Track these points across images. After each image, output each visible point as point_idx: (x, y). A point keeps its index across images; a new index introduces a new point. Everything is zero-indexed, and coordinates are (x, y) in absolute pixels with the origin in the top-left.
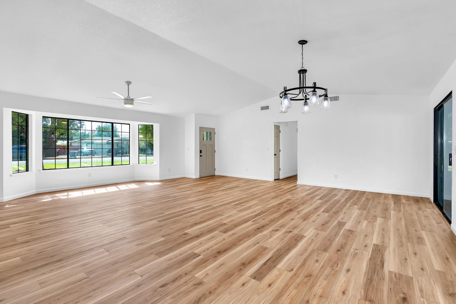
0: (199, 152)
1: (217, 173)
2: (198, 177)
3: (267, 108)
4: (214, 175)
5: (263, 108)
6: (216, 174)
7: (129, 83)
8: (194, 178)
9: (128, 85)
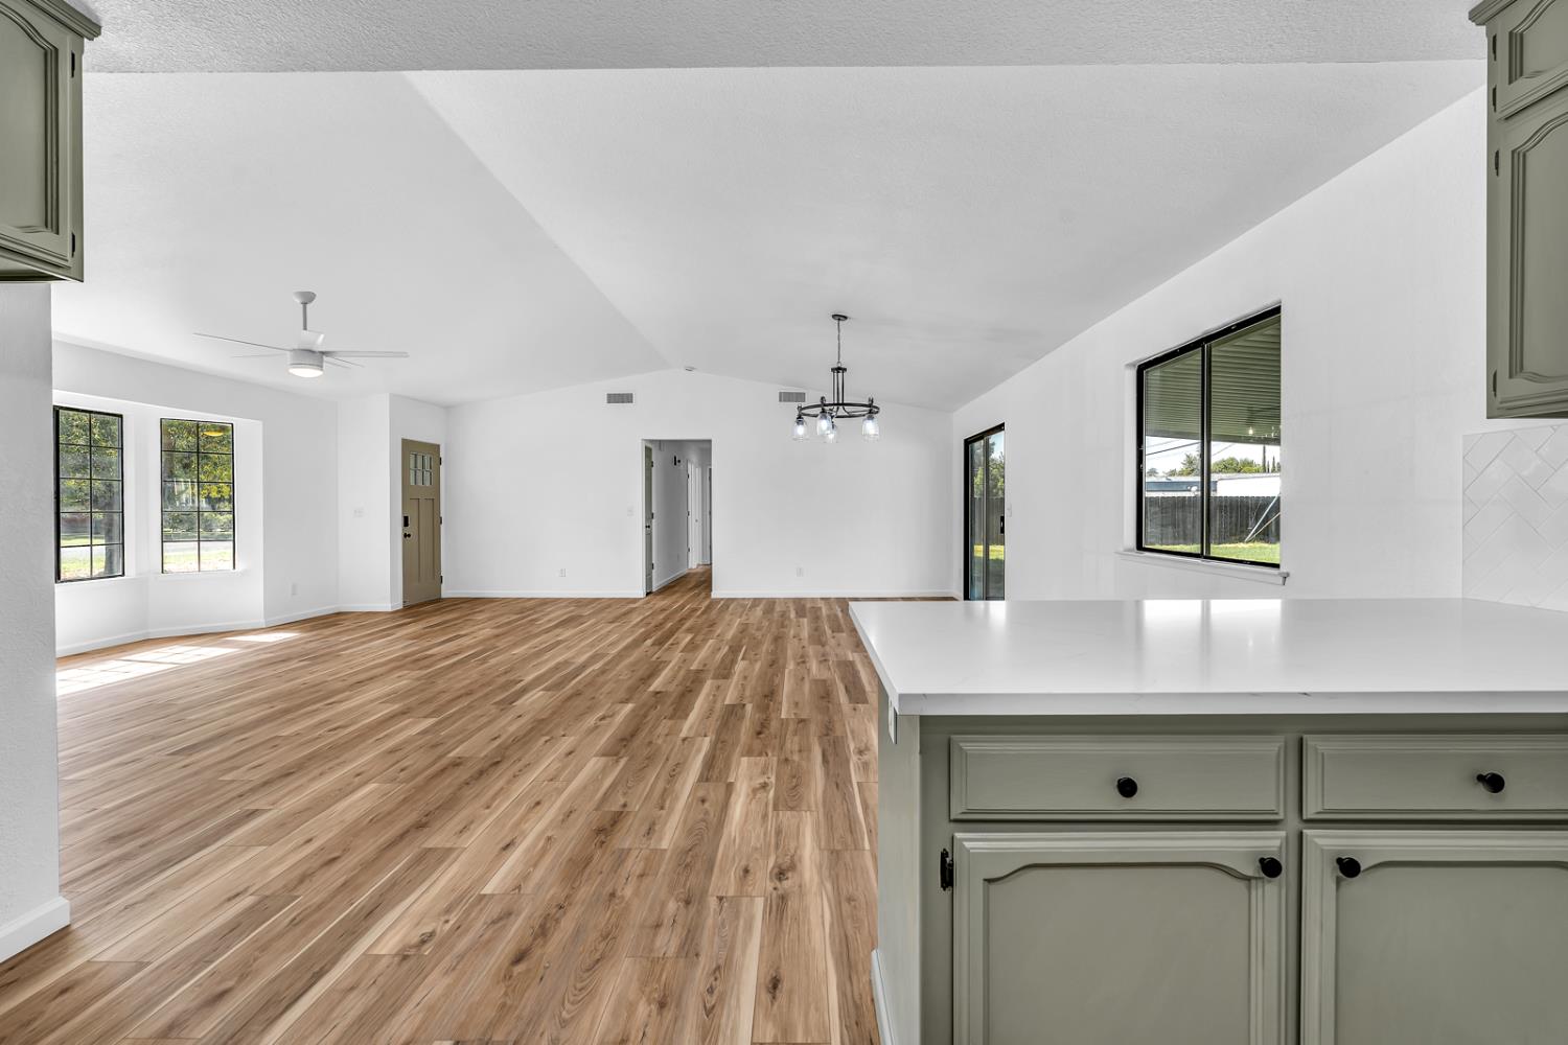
0: (400, 521)
1: (447, 592)
2: (401, 607)
3: (625, 398)
4: (440, 600)
5: (614, 398)
6: (444, 595)
7: (307, 298)
8: (390, 610)
9: (305, 304)
